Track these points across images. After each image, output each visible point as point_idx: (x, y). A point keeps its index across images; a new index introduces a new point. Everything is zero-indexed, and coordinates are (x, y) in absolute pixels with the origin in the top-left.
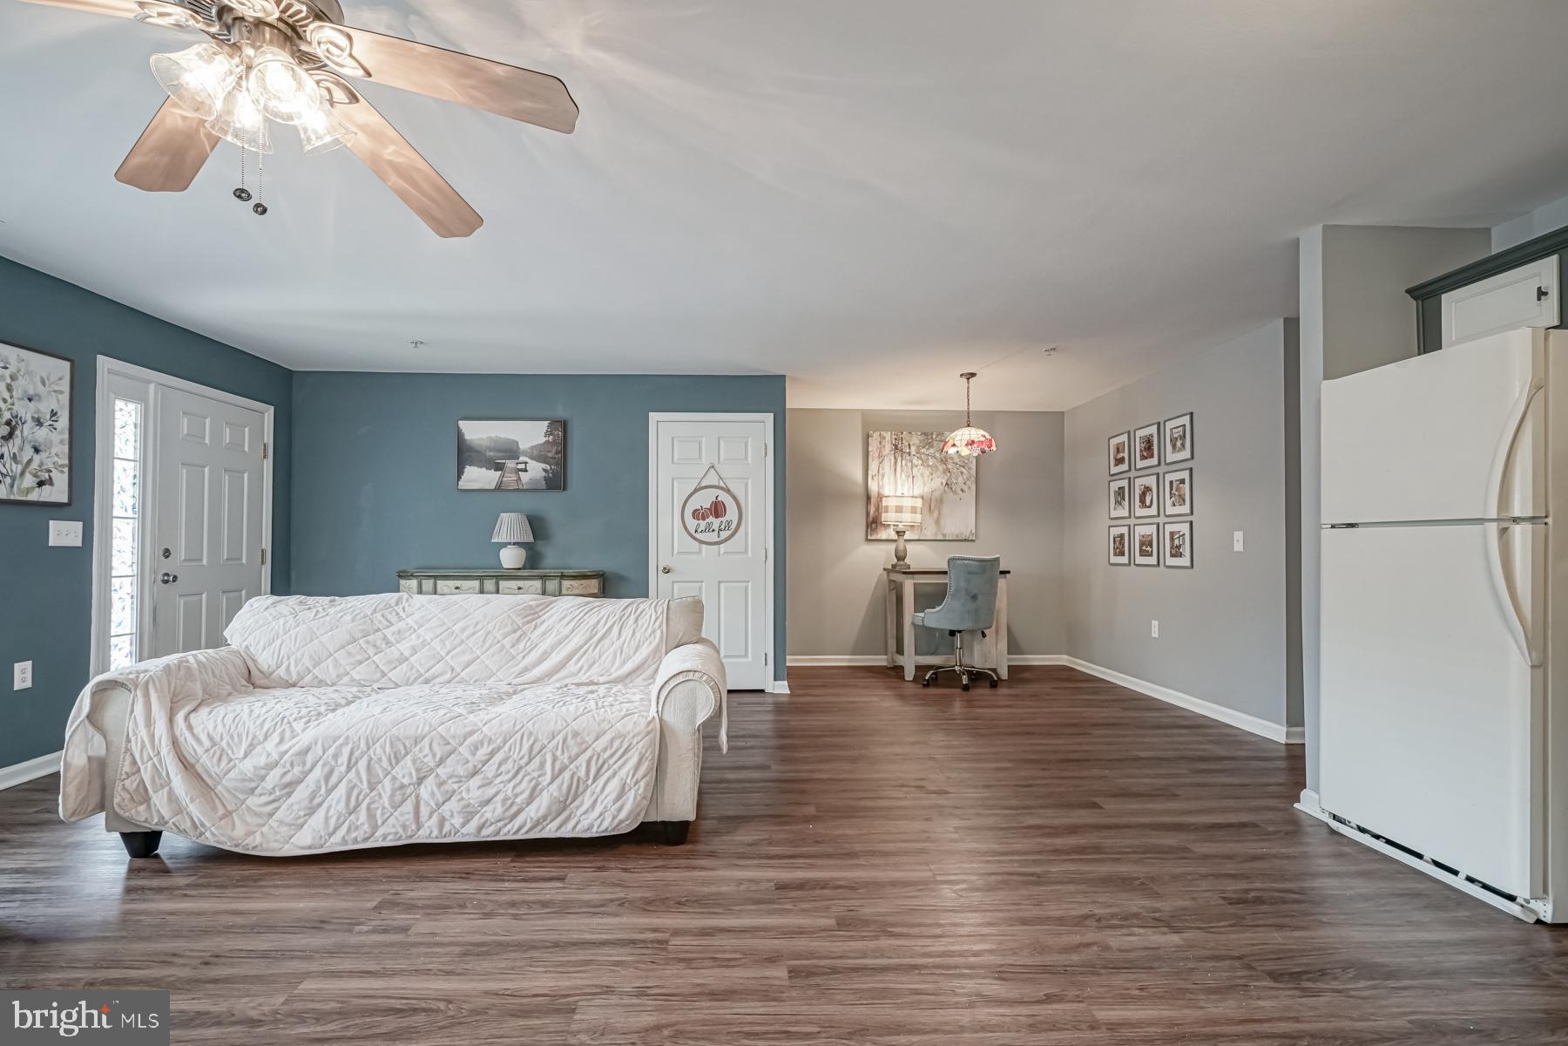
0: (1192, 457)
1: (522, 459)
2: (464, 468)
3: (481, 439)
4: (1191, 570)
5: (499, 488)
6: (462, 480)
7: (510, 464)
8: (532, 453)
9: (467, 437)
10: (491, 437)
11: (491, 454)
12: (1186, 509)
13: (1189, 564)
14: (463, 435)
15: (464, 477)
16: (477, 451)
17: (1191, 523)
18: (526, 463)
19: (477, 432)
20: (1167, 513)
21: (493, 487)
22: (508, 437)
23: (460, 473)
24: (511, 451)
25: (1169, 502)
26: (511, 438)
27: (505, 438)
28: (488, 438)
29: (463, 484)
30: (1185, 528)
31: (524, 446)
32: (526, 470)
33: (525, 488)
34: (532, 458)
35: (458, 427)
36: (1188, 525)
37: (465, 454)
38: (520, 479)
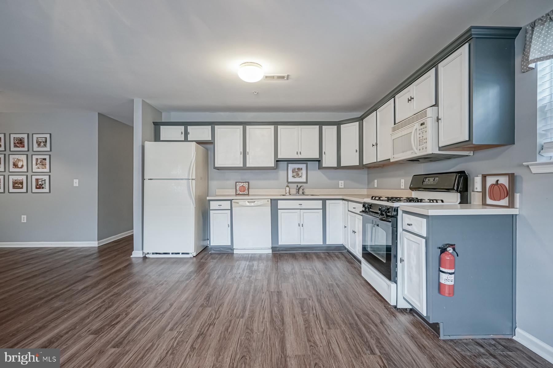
0: (51, 150)
4: (50, 194)
12: (47, 170)
13: (48, 191)
17: (50, 176)
20: (33, 171)
25: (35, 167)
30: (47, 178)
36: (48, 176)
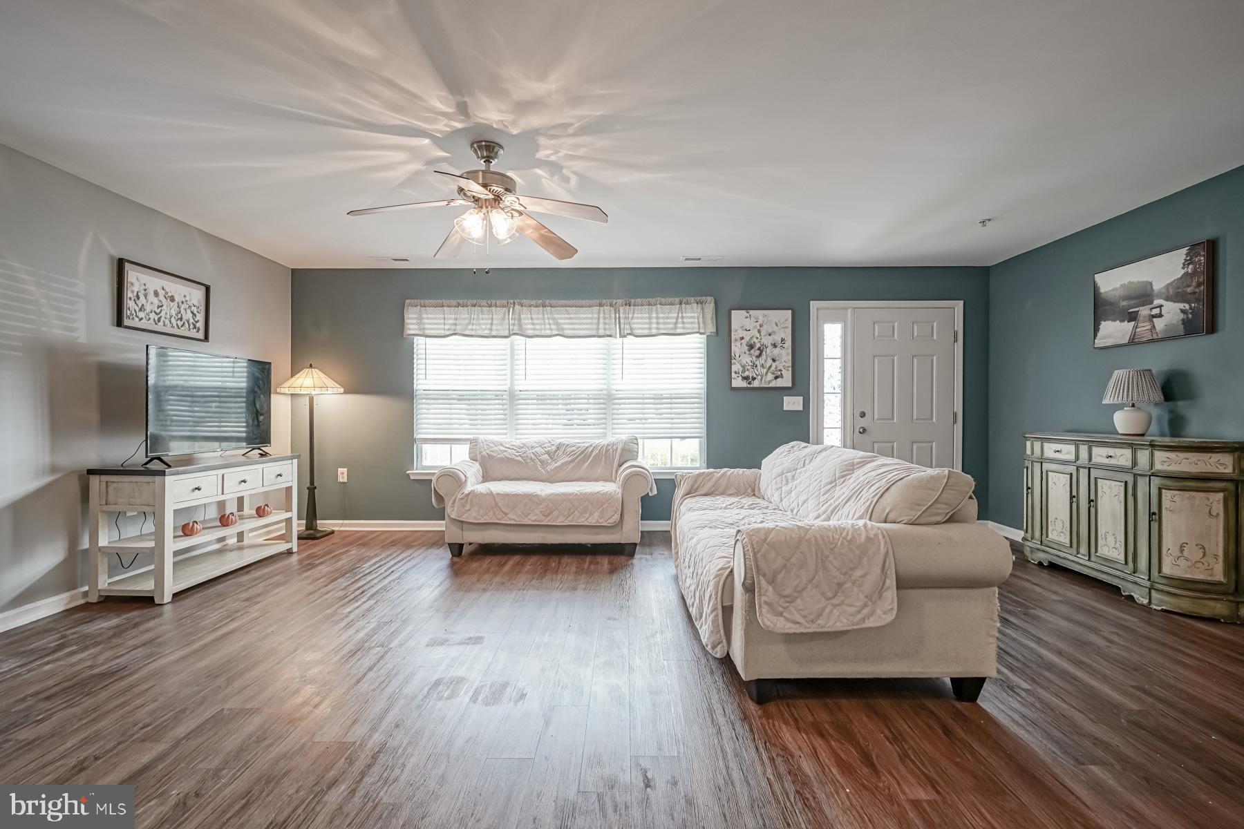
1: (1157, 302)
2: (1100, 324)
3: (1115, 289)
5: (1133, 342)
6: (1097, 338)
7: (1144, 311)
8: (1168, 292)
9: (1102, 290)
10: (1125, 284)
11: (1125, 303)
14: (1099, 288)
15: (1100, 334)
16: (1111, 304)
18: (1161, 306)
19: (1111, 282)
21: (1126, 341)
22: (1141, 280)
23: (1096, 330)
24: (1144, 295)
26: (1145, 280)
27: (1138, 282)
28: (1121, 285)
29: (1099, 342)
31: (1158, 286)
32: (1160, 315)
33: (1160, 337)
34: (1167, 299)
35: (1094, 282)
37: (1101, 309)
38: (1154, 326)
